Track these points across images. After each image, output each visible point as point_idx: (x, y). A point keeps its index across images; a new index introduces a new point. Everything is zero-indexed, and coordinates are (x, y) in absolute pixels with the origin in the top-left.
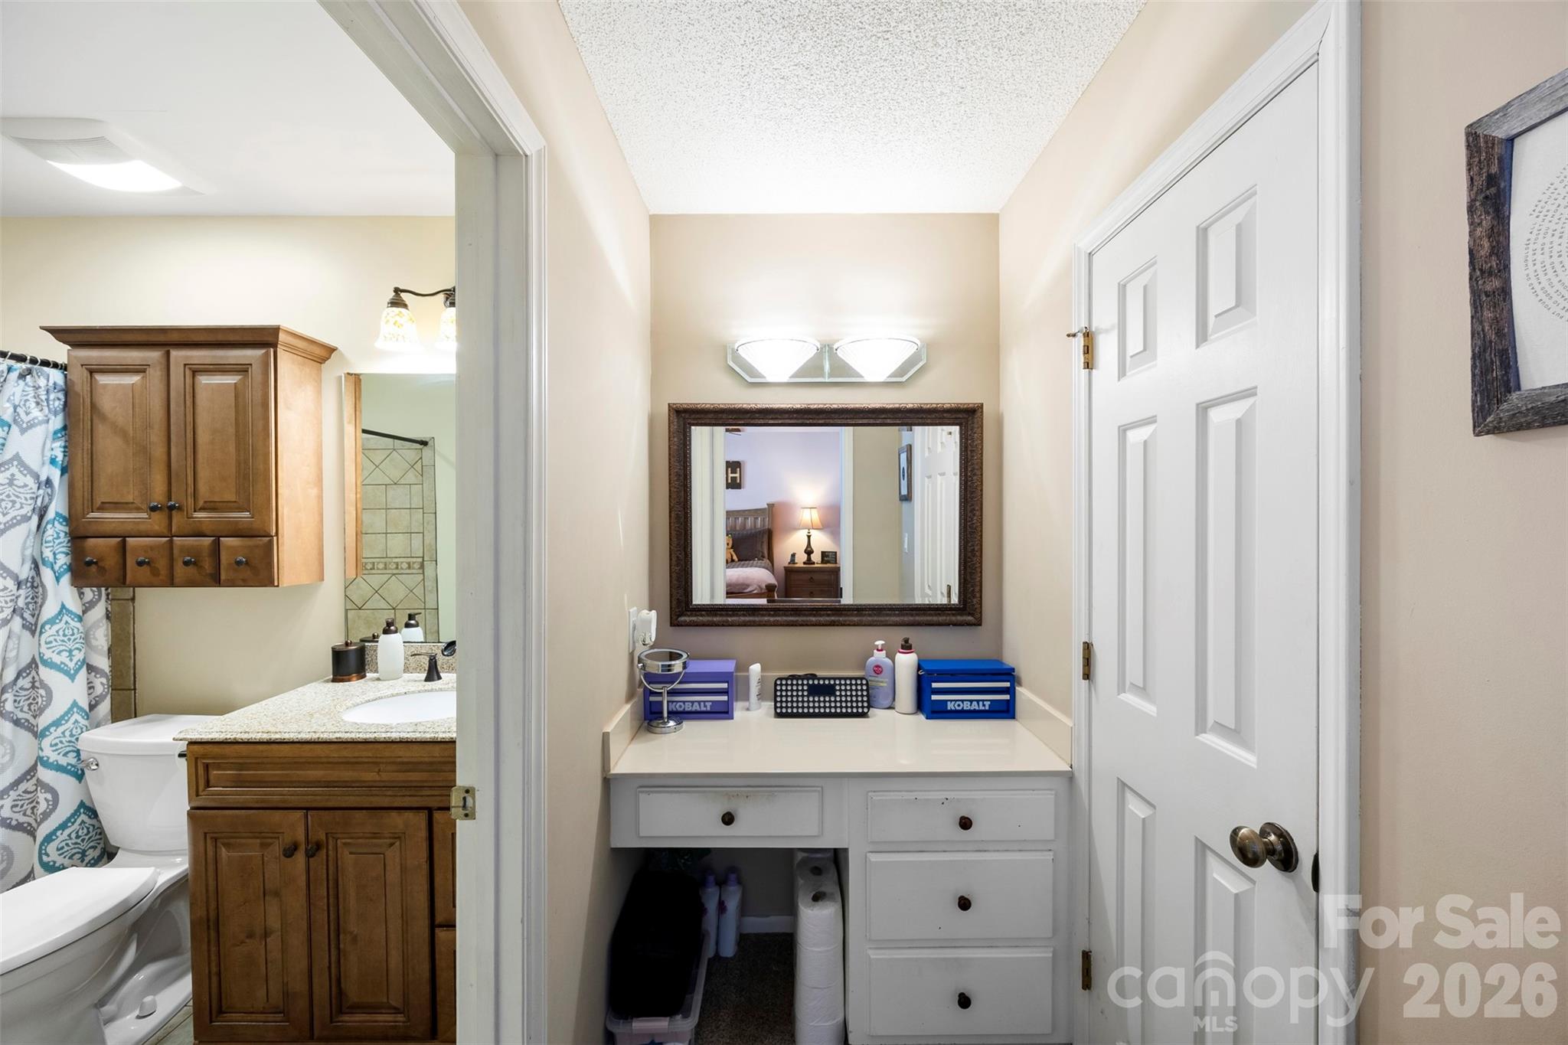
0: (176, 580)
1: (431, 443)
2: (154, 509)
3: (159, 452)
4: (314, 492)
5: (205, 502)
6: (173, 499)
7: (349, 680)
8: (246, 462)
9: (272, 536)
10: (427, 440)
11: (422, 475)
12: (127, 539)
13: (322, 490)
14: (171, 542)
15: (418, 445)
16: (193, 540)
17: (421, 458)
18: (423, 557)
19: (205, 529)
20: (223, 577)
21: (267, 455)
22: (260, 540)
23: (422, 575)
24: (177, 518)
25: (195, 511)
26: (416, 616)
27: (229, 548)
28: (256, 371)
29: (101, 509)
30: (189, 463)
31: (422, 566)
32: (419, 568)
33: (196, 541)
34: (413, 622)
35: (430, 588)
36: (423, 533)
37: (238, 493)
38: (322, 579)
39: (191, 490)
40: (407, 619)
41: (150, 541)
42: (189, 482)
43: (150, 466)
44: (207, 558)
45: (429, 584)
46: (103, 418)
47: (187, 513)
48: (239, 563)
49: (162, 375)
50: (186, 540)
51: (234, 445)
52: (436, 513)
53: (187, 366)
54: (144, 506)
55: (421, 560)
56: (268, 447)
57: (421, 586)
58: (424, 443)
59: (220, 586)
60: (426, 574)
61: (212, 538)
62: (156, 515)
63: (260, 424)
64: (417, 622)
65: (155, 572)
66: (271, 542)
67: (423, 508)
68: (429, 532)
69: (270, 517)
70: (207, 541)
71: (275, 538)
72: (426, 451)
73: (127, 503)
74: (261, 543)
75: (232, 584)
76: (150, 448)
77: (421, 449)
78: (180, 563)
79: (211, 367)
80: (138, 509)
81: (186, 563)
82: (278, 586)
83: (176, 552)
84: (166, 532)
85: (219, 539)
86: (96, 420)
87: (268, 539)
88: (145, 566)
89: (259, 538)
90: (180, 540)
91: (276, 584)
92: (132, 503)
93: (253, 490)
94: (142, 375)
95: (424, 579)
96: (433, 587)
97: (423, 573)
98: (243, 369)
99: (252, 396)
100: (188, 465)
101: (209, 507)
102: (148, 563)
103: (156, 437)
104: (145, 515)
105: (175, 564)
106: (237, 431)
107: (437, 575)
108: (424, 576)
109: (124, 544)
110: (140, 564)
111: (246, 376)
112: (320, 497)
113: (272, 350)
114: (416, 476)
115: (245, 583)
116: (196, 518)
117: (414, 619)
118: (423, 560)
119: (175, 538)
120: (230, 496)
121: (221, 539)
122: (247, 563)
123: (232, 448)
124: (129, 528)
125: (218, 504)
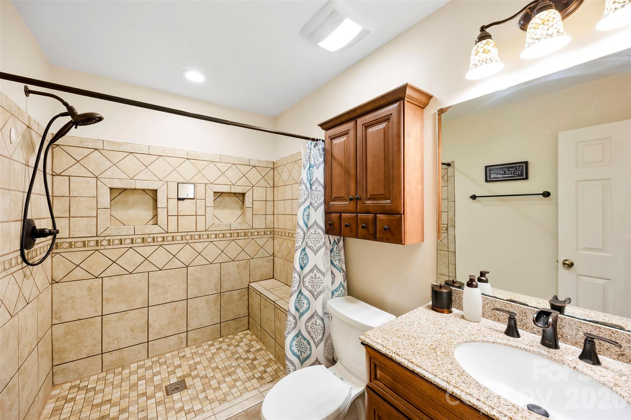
0: (359, 236)
1: (452, 164)
2: (351, 199)
3: (352, 171)
4: (420, 187)
5: (371, 195)
6: (358, 195)
7: (442, 312)
8: (389, 172)
9: (402, 214)
10: (451, 163)
11: (447, 182)
12: (342, 214)
13: (423, 186)
14: (357, 215)
15: (446, 166)
16: (365, 216)
17: (447, 173)
18: (448, 224)
19: (371, 209)
20: (378, 236)
21: (399, 165)
22: (395, 216)
23: (447, 234)
24: (359, 204)
25: (366, 201)
26: (486, 274)
27: (381, 220)
28: (394, 118)
29: (334, 200)
30: (364, 175)
31: (447, 229)
32: (445, 230)
33: (367, 216)
34: (483, 278)
35: (451, 241)
36: (448, 212)
37: (385, 189)
38: (423, 241)
39: (364, 189)
40: (479, 275)
41: (350, 215)
42: (364, 185)
43: (350, 179)
44: (371, 225)
45: (451, 239)
46: (335, 159)
47: (363, 201)
48: (385, 229)
49: (354, 133)
50: (362, 215)
51: (383, 163)
52: (455, 201)
53: (363, 125)
54: (348, 199)
55: (446, 226)
56: (400, 160)
57: (446, 239)
58: (449, 165)
59: (376, 241)
60: (449, 233)
61: (374, 215)
62: (352, 202)
63: (396, 148)
64: (486, 278)
65: (351, 231)
66: (401, 218)
67: (448, 199)
68: (451, 211)
69: (401, 203)
70: (371, 216)
71: (403, 215)
72: (450, 169)
73: (342, 197)
74: (396, 218)
75: (382, 240)
76: (350, 170)
77: (447, 168)
78: (360, 227)
79: (373, 122)
80: (346, 200)
81: (363, 227)
82: (404, 244)
83: (359, 221)
84: (355, 211)
85: (376, 215)
86: (333, 161)
87: (400, 215)
88: (348, 227)
89: (395, 215)
90: (361, 215)
91: (403, 243)
92: (344, 197)
93: (392, 187)
94: (347, 135)
95: (448, 236)
96: (453, 240)
97: (448, 233)
98: (387, 119)
99: (392, 132)
100: (364, 177)
101: (373, 198)
102: (349, 226)
103: (352, 164)
104: (348, 203)
105: (358, 227)
106: (385, 154)
107: (455, 234)
108: (448, 234)
109: (341, 215)
110: (346, 226)
111: (389, 122)
112: (422, 190)
113: (402, 101)
114: (444, 183)
115: (388, 241)
116: (367, 204)
117: (484, 277)
118: (448, 225)
119: (358, 214)
120: (381, 191)
121: (377, 215)
122: (389, 229)
123: (382, 165)
124: (342, 209)
125: (376, 196)
